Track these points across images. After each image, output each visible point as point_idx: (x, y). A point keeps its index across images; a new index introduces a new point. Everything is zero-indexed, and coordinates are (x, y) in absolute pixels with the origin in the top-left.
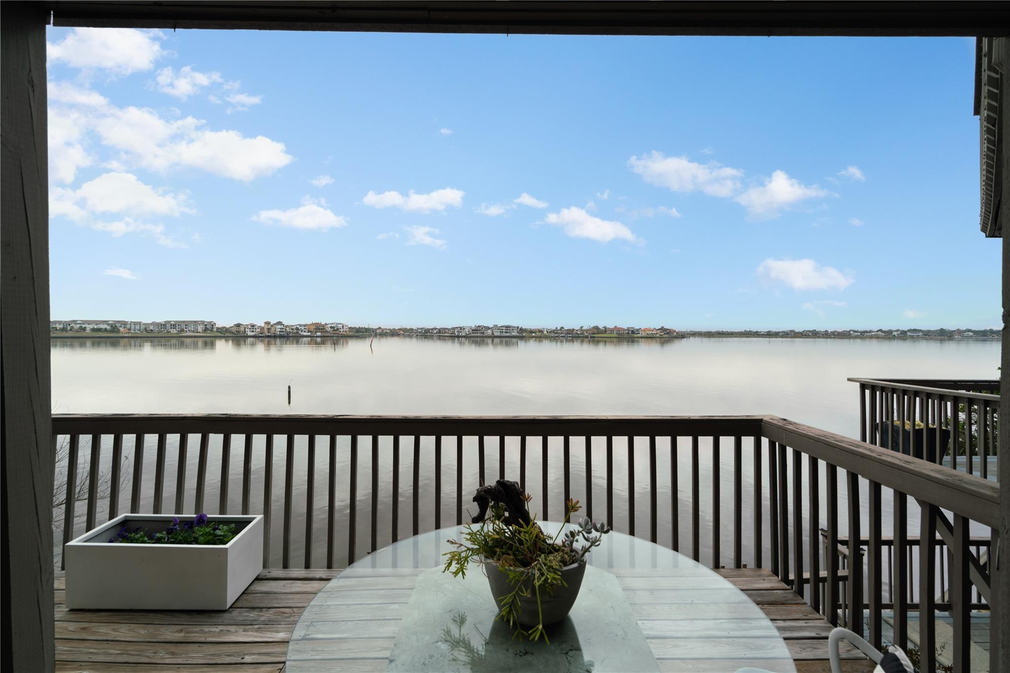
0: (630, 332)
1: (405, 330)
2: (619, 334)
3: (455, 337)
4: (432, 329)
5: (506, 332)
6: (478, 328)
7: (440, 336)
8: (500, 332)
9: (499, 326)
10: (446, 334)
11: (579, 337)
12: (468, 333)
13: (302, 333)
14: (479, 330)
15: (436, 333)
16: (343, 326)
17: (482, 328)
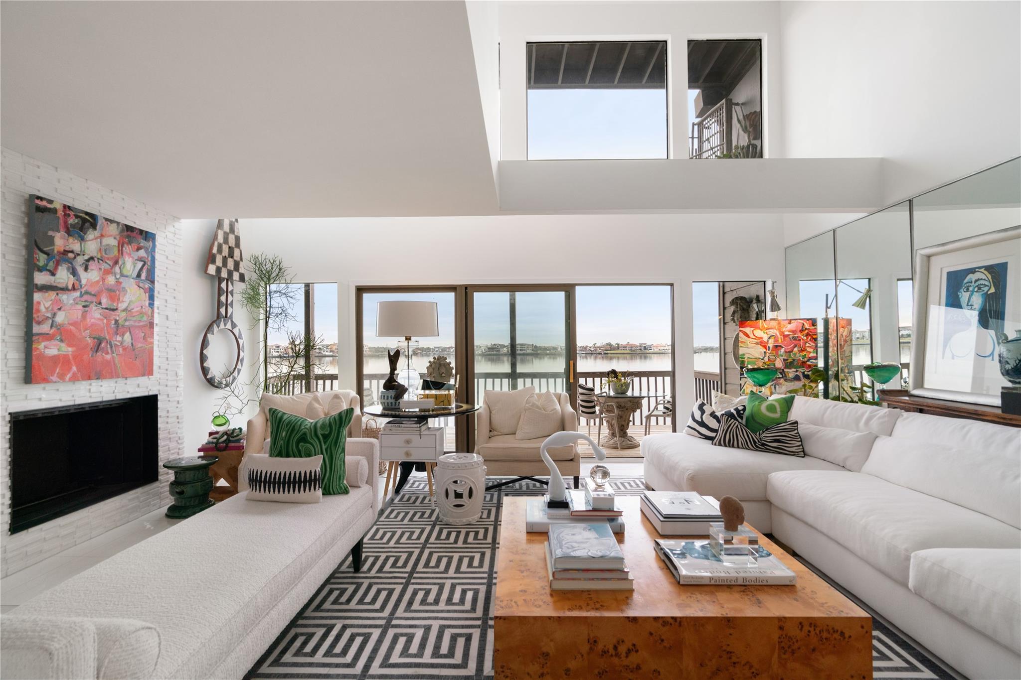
0: (642, 348)
2: (631, 350)
6: (494, 346)
11: (592, 354)
12: (484, 351)
13: (324, 353)
17: (498, 346)
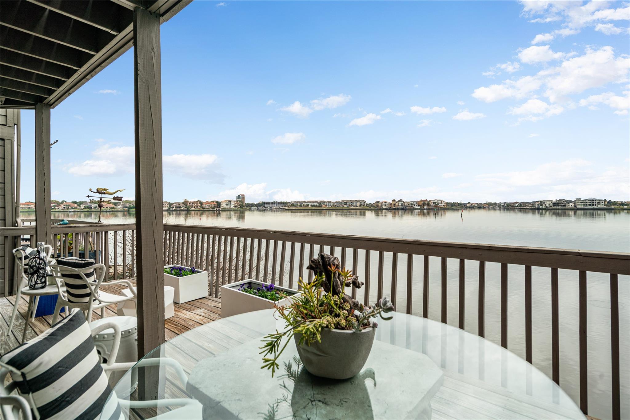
1: (490, 204)
3: (535, 209)
4: (514, 203)
5: (590, 205)
6: (560, 202)
7: (520, 208)
8: (584, 205)
9: (582, 199)
10: (526, 207)
12: (548, 206)
13: (414, 207)
14: (561, 203)
15: (517, 206)
16: (442, 202)
17: (564, 202)
